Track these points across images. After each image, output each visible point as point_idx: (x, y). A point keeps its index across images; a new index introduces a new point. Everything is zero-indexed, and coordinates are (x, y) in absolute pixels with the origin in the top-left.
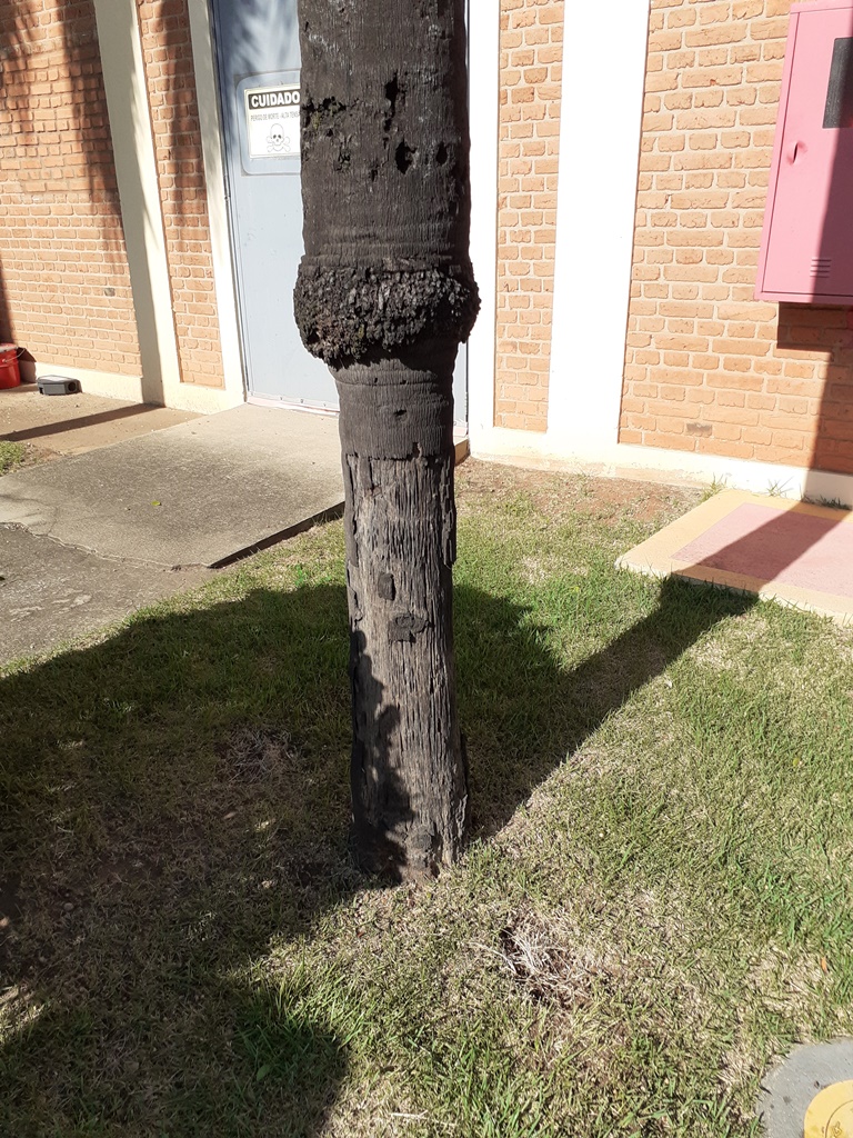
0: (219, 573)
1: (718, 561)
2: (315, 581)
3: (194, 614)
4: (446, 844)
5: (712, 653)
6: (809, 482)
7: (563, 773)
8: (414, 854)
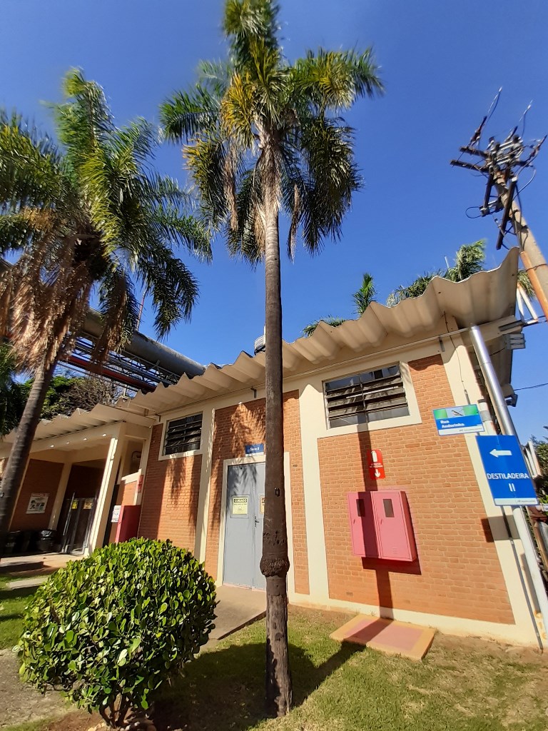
0: (221, 641)
1: (356, 636)
2: (248, 643)
3: (217, 652)
4: (288, 705)
5: (354, 662)
6: (381, 612)
7: (316, 692)
8: (281, 707)
